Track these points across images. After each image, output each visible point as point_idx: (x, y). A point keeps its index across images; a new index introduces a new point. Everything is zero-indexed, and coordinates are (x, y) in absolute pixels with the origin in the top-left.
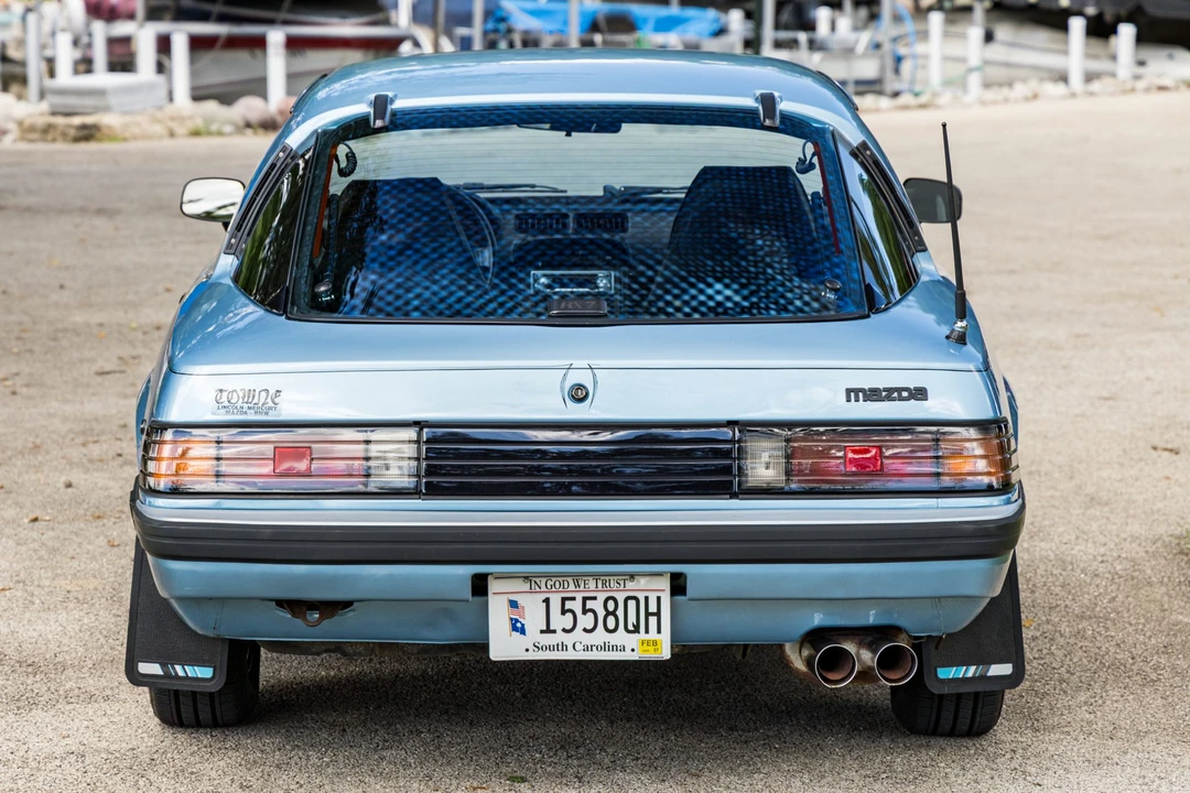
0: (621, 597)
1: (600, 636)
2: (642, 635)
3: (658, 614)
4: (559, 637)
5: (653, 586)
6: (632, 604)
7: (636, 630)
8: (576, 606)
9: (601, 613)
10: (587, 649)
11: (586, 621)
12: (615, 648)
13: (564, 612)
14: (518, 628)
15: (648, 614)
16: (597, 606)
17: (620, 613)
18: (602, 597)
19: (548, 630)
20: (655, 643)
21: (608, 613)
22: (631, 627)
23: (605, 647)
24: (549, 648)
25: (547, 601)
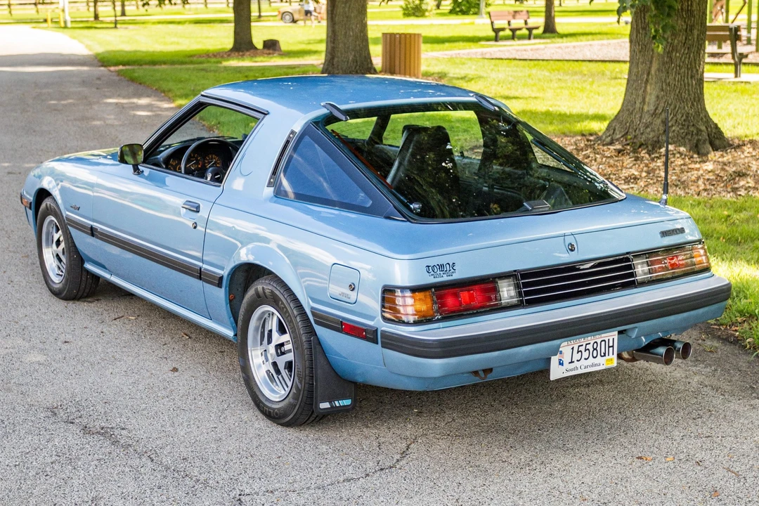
0: (599, 341)
1: (591, 360)
2: (607, 357)
3: (613, 346)
4: (576, 364)
6: (603, 343)
7: (605, 355)
8: (582, 349)
9: (591, 350)
10: (586, 367)
11: (586, 355)
12: (596, 365)
13: (578, 352)
14: (561, 363)
15: (609, 347)
16: (590, 347)
17: (598, 349)
18: (592, 342)
19: (572, 362)
20: (611, 359)
21: (594, 349)
24: (571, 370)
25: (573, 348)
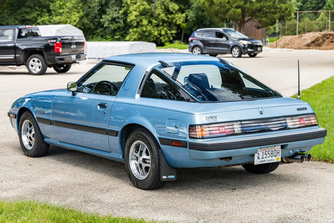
0: (273, 150)
1: (270, 158)
3: (279, 153)
4: (264, 159)
5: (278, 147)
6: (275, 151)
7: (276, 156)
8: (267, 153)
9: (270, 154)
10: (268, 161)
11: (268, 156)
12: (273, 160)
13: (265, 154)
14: (259, 158)
15: (277, 153)
16: (270, 152)
18: (271, 150)
20: (279, 158)
21: (272, 154)
22: (275, 156)
23: (271, 160)
24: (263, 161)
25: (263, 152)
